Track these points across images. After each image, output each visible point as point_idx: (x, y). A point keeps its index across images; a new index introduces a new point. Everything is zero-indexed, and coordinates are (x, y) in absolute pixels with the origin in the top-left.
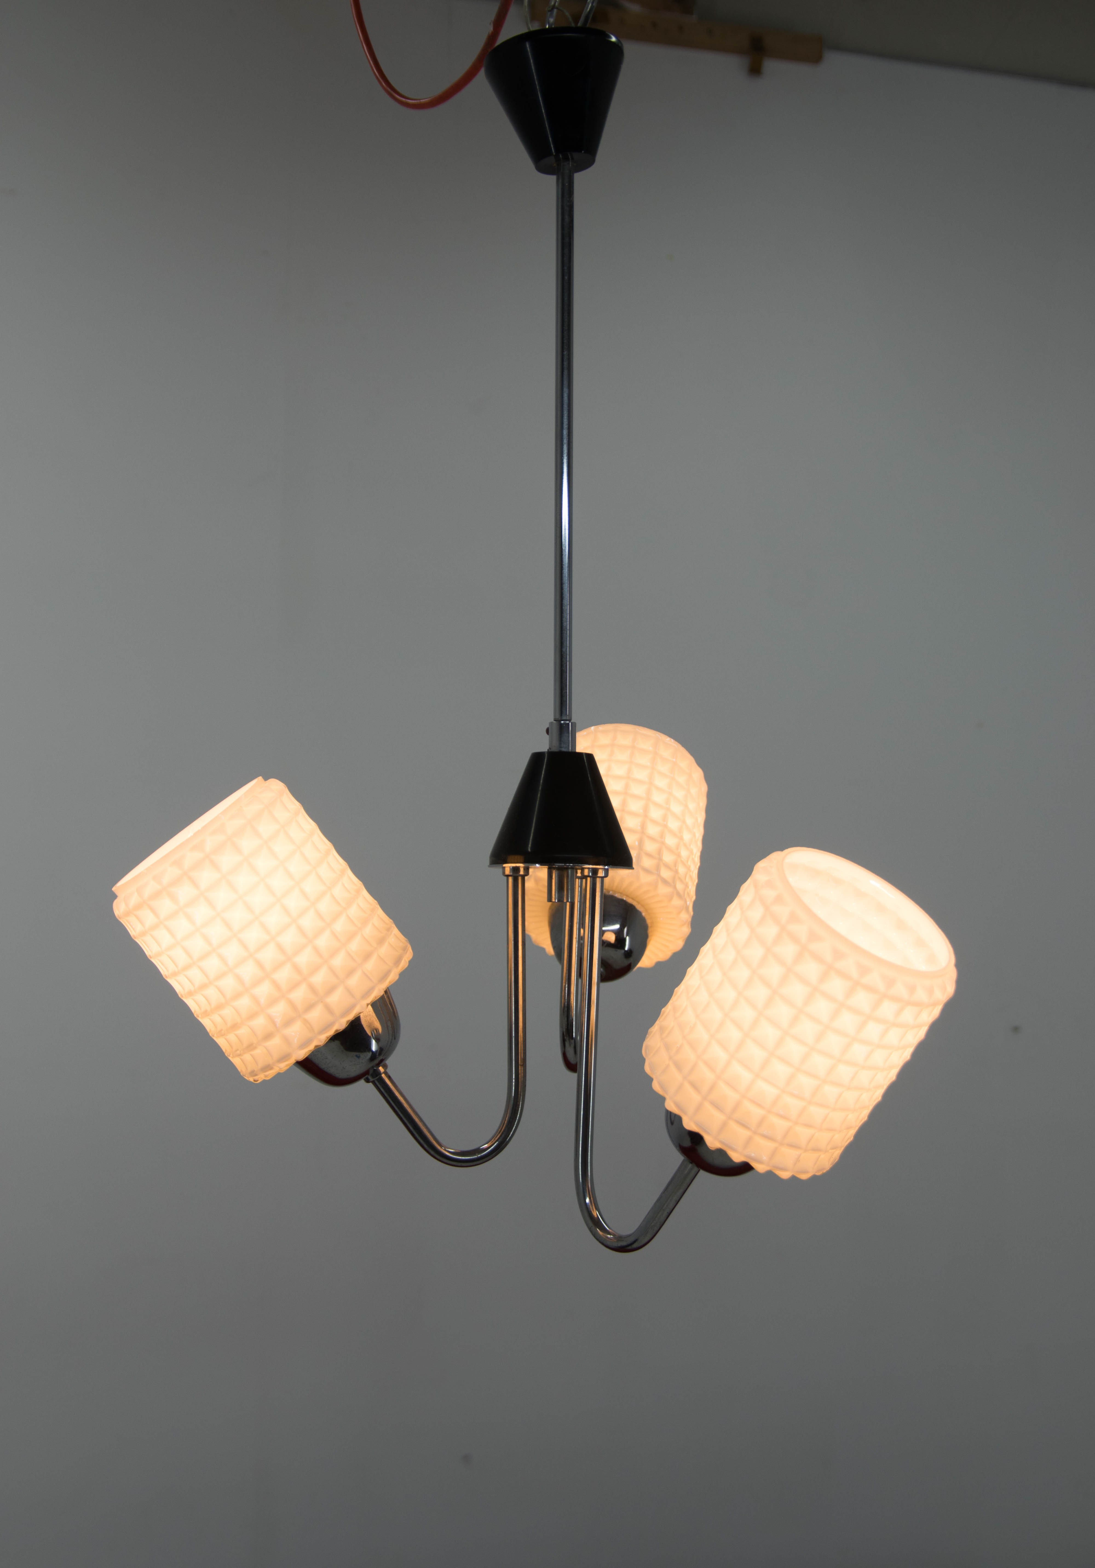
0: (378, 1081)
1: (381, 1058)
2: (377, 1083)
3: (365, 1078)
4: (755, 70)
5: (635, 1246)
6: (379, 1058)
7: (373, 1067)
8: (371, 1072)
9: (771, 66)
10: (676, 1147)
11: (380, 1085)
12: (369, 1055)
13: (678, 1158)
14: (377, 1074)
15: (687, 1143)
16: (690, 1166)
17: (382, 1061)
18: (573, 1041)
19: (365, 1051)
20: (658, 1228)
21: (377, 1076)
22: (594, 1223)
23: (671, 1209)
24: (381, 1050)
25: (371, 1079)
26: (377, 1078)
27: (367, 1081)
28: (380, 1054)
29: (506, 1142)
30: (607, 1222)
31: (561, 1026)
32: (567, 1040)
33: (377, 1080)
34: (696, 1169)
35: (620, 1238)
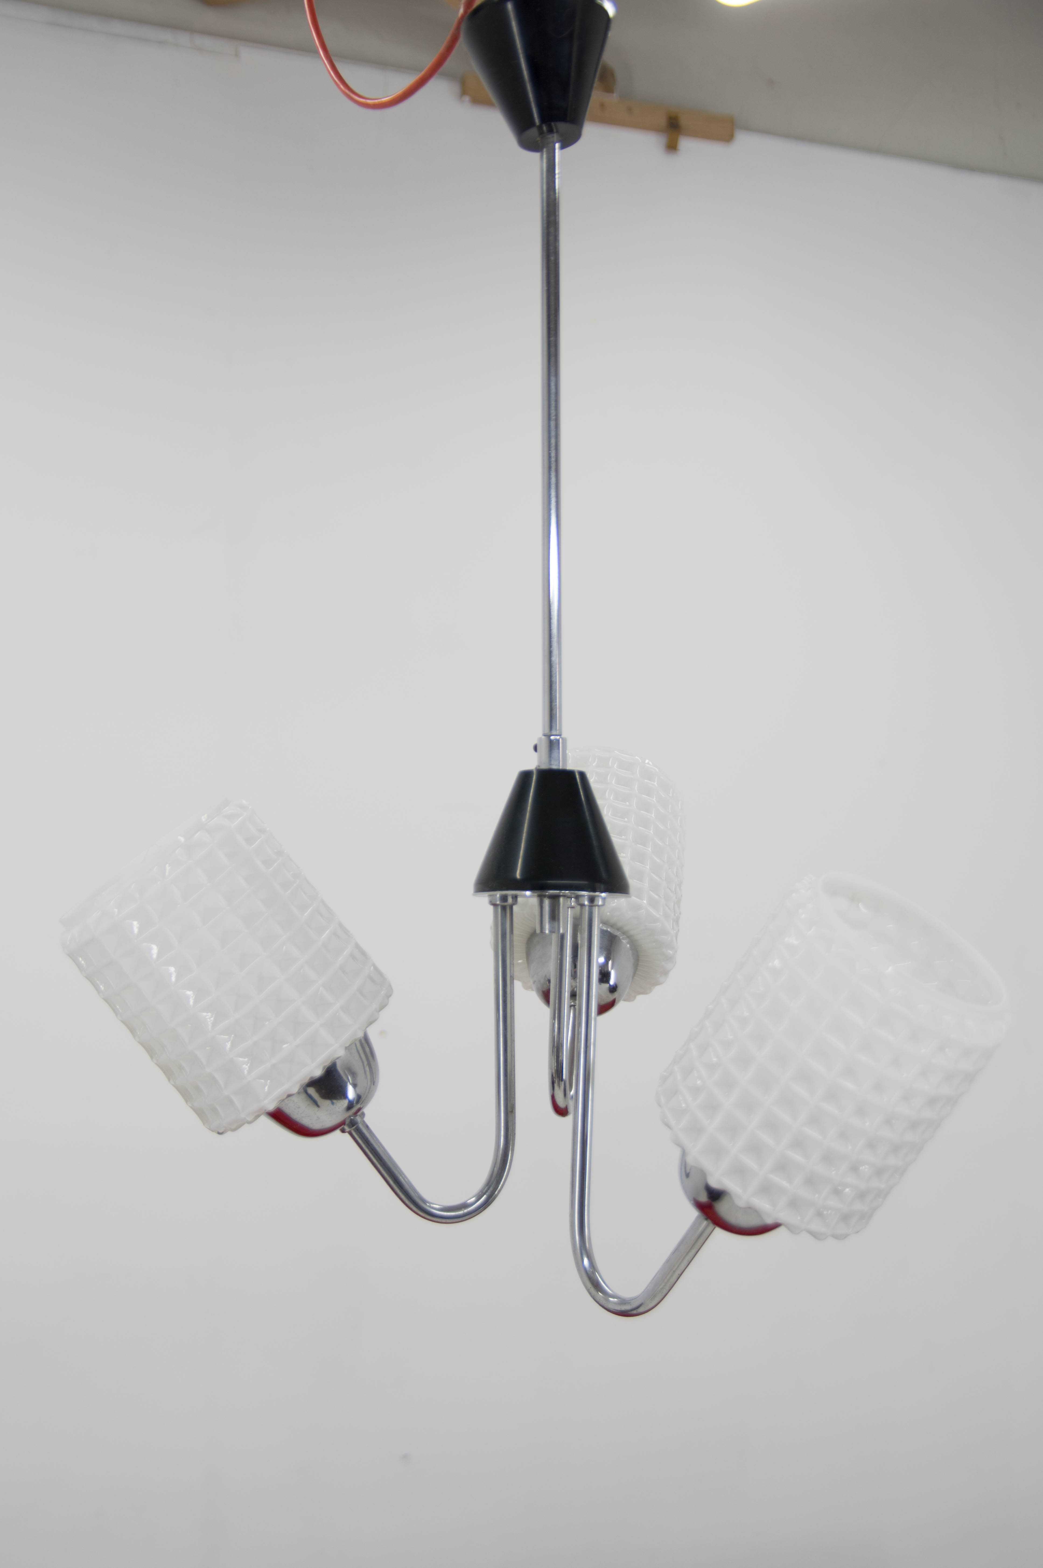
0: (355, 1131)
1: (359, 1106)
2: (354, 1134)
3: (341, 1128)
4: (672, 147)
5: (641, 1310)
6: (355, 1107)
7: (350, 1117)
8: (348, 1121)
9: (686, 144)
10: (690, 1201)
11: (358, 1135)
12: (345, 1103)
13: (694, 1213)
14: (353, 1124)
15: (704, 1198)
16: (705, 1223)
17: (359, 1109)
18: (563, 1082)
19: (341, 1098)
20: (668, 1291)
21: (353, 1126)
22: (594, 1284)
23: (683, 1270)
24: (359, 1098)
25: (347, 1128)
26: (354, 1127)
27: (343, 1131)
28: (358, 1102)
29: (494, 1195)
30: (607, 1283)
31: (551, 1068)
32: (556, 1081)
33: (354, 1129)
34: (711, 1226)
35: (623, 1301)
